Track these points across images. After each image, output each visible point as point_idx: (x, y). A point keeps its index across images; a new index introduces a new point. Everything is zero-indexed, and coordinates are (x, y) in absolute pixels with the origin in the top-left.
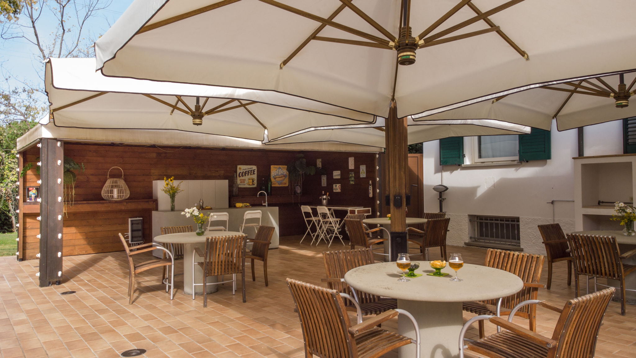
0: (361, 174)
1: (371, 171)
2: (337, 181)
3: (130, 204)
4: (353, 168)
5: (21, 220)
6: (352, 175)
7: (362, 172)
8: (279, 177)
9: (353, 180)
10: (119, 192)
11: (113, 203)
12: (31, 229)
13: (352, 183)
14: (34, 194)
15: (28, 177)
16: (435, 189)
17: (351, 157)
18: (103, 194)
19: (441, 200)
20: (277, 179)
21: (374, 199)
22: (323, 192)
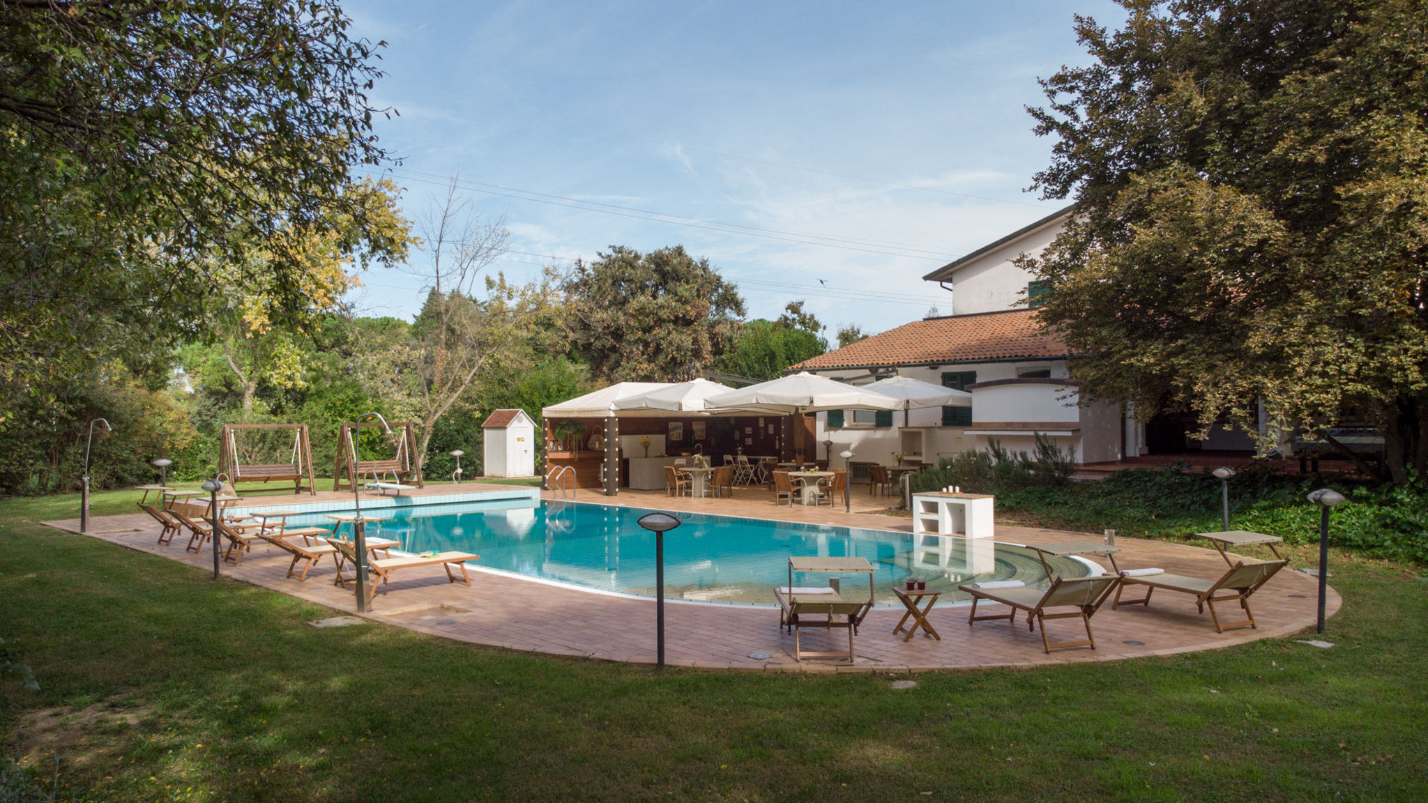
0: (769, 432)
1: (778, 429)
2: (749, 436)
4: (762, 427)
6: (762, 431)
9: (762, 436)
16: (824, 443)
19: (828, 452)
21: (780, 450)
22: (740, 445)
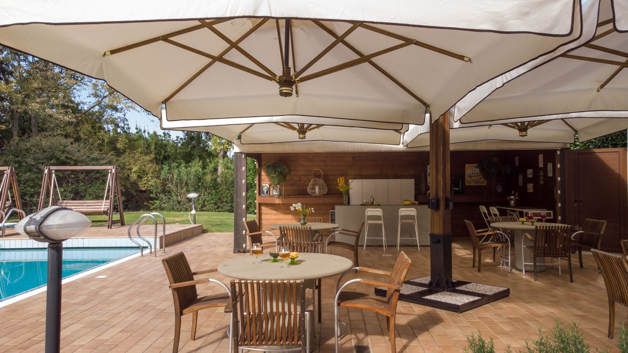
0: (548, 173)
1: (555, 170)
2: (530, 180)
3: (326, 198)
4: (542, 166)
5: (257, 208)
6: (542, 173)
7: (549, 171)
8: (475, 176)
9: (542, 180)
10: (320, 189)
11: (313, 197)
12: (265, 214)
13: (542, 182)
14: (266, 189)
15: (263, 177)
17: (540, 153)
18: (309, 191)
20: (473, 178)
22: (513, 192)
